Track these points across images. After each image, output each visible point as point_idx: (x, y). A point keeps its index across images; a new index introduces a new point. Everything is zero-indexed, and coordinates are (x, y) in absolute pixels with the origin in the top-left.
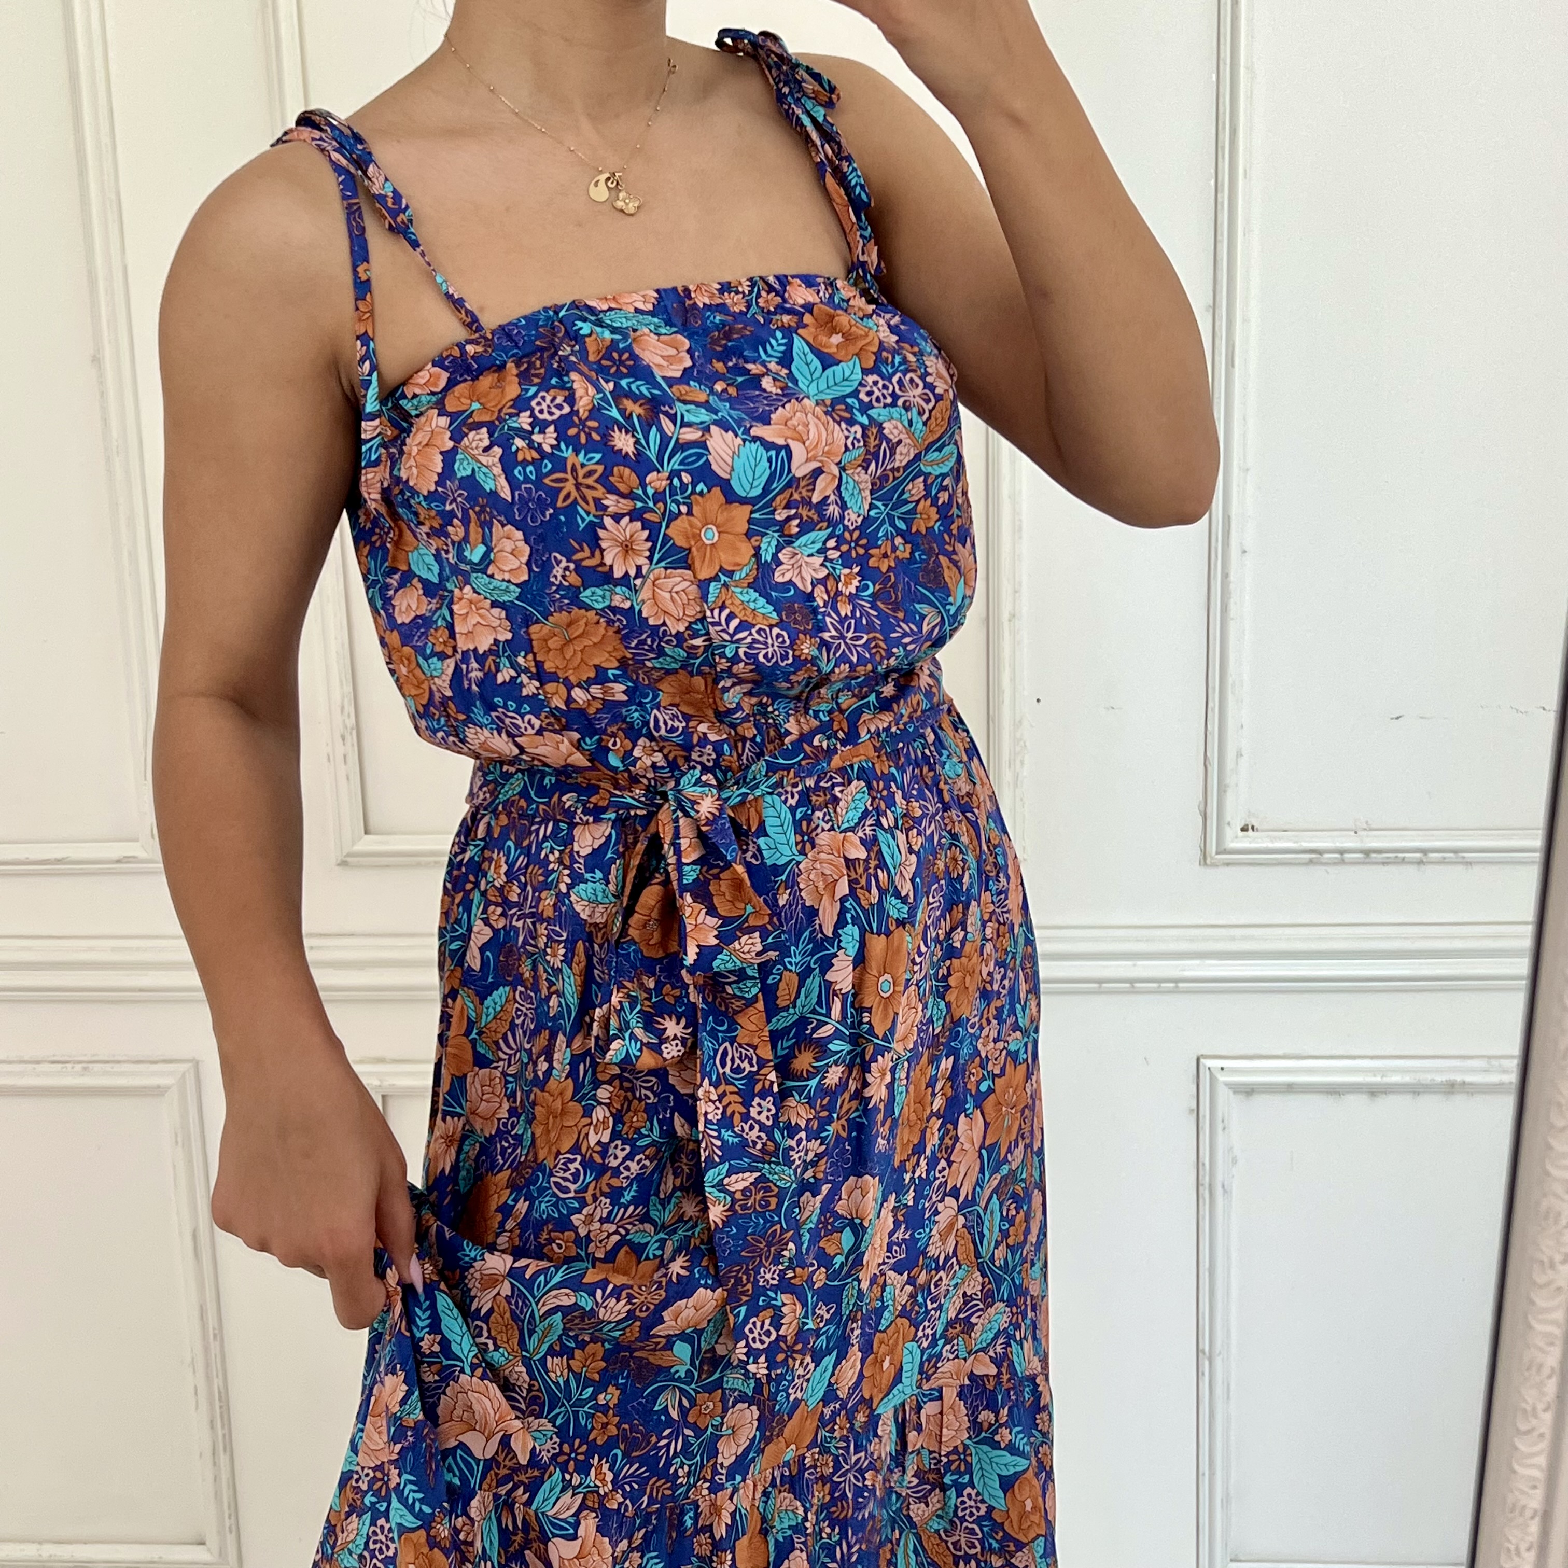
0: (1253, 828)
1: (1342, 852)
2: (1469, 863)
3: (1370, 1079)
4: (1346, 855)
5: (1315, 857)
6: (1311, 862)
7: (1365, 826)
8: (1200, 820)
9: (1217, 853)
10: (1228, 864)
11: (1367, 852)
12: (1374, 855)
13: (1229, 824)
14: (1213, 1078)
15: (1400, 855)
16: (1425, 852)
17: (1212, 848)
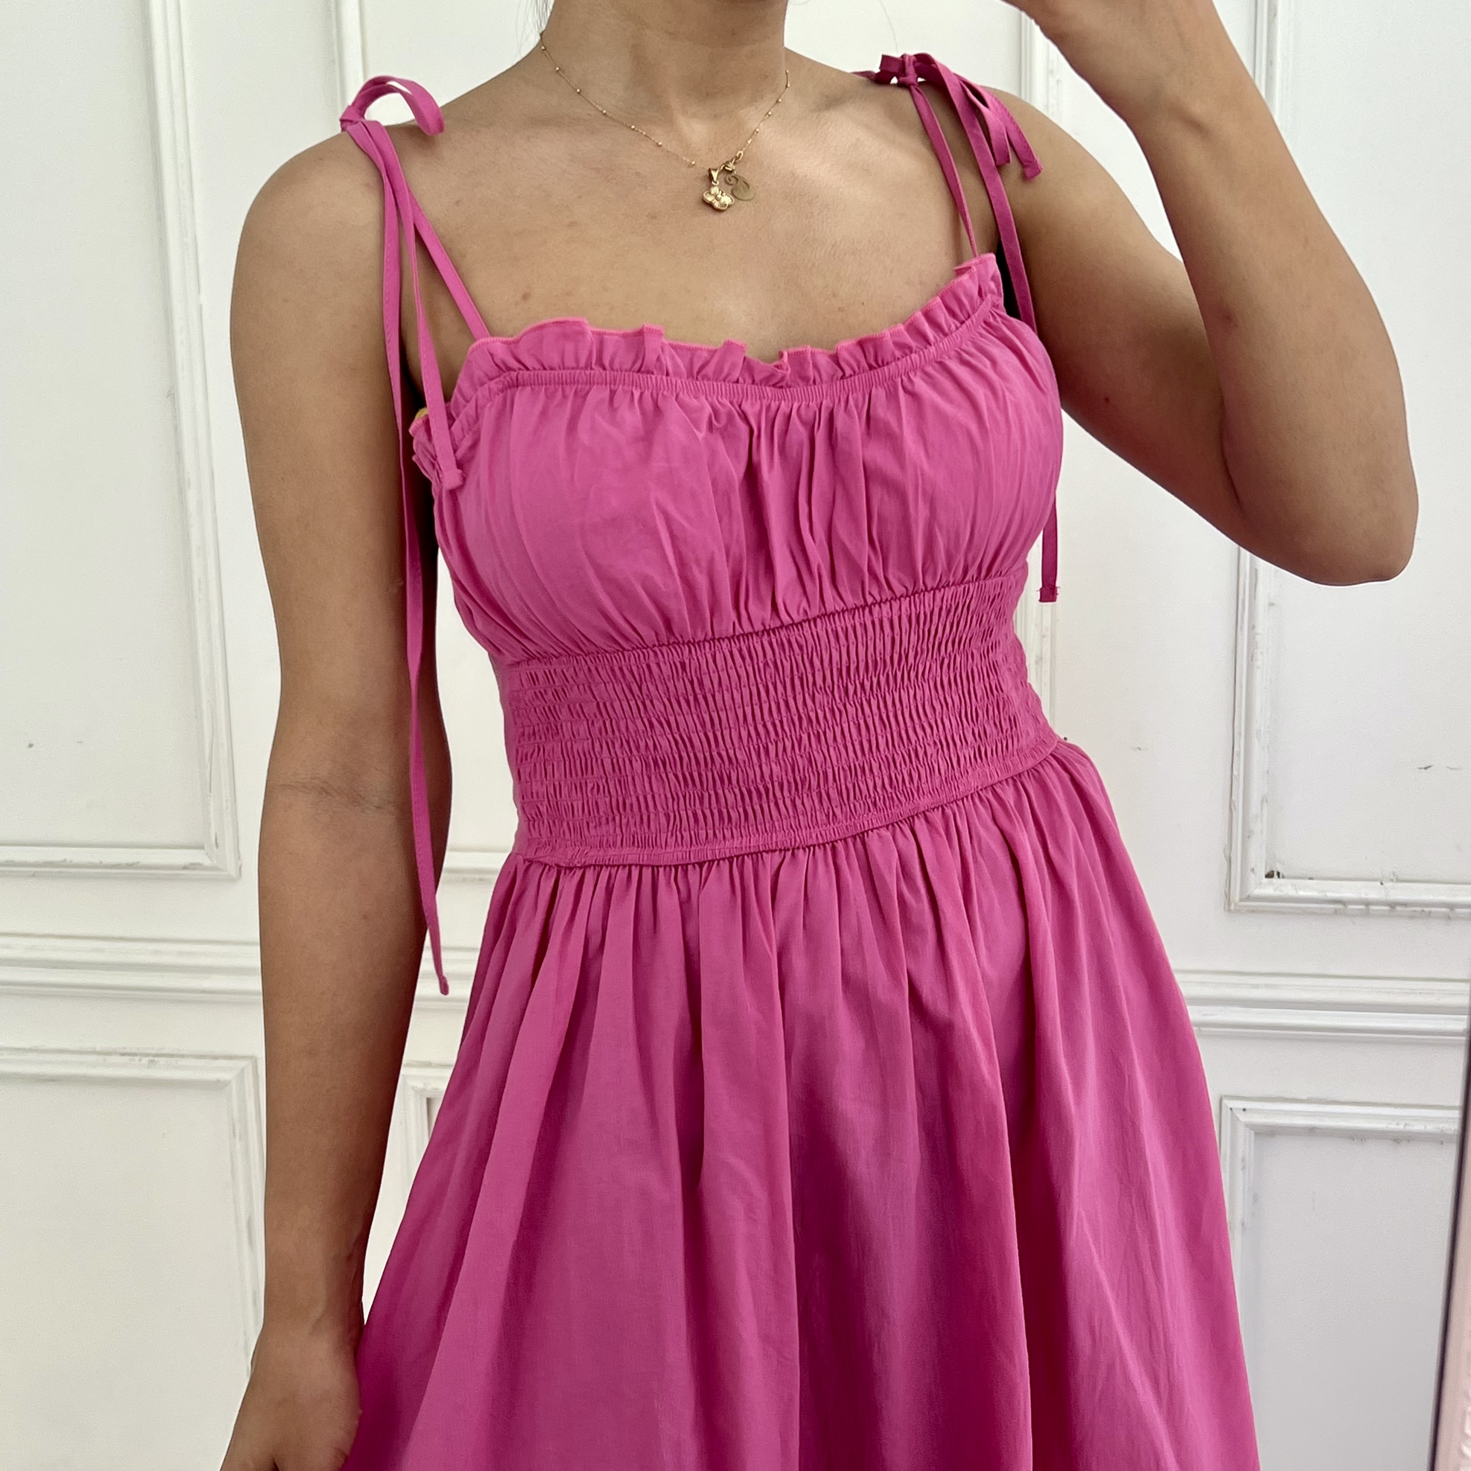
0: (1278, 874)
1: (1367, 903)
4: (1373, 907)
5: (1339, 907)
6: (1336, 912)
7: (1392, 877)
8: (1225, 864)
9: (1241, 900)
10: (1253, 911)
11: (1393, 905)
12: (1399, 908)
13: (1253, 870)
14: (1234, 1119)
15: (1426, 909)
17: (1236, 895)
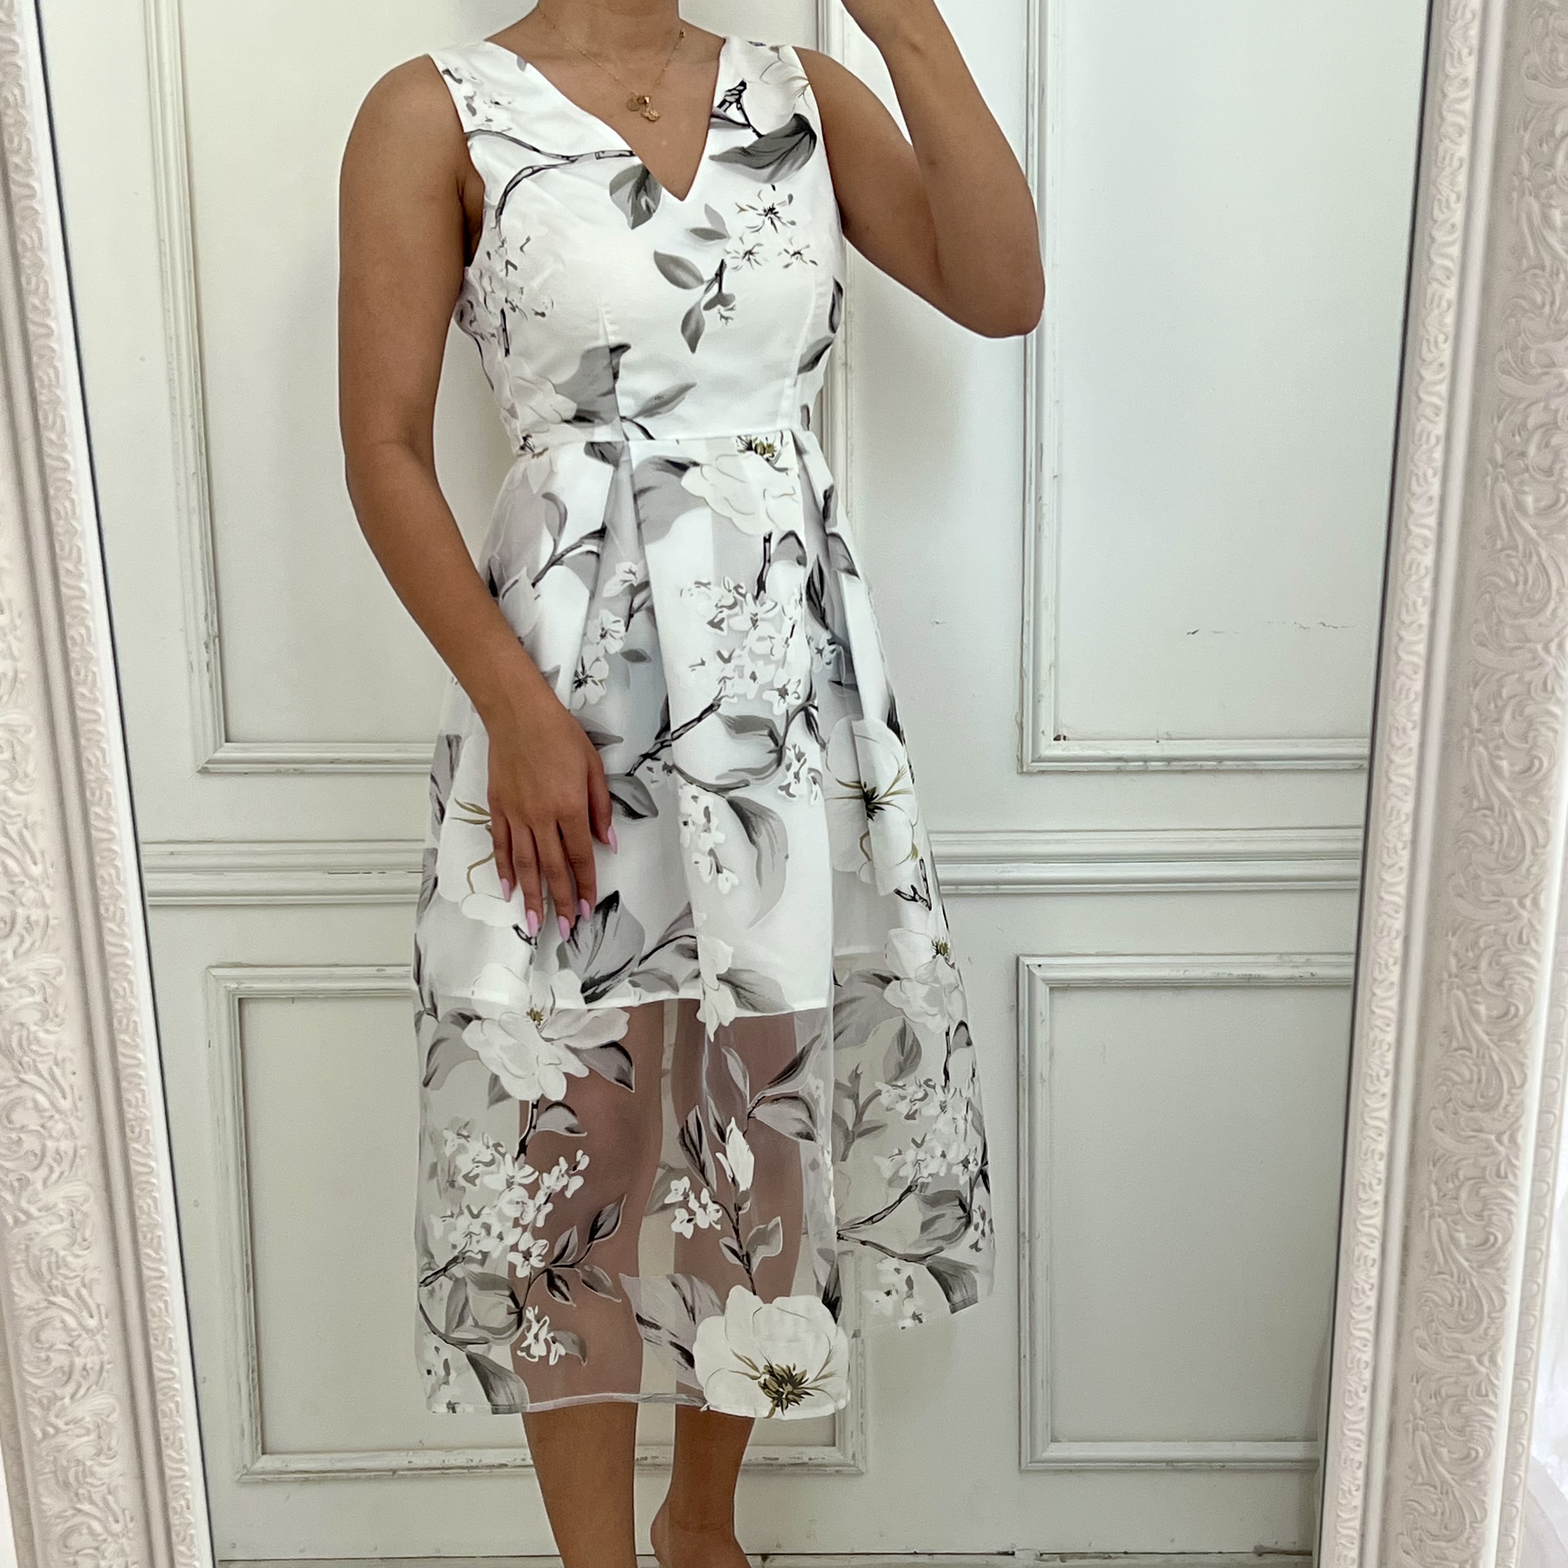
0: (1064, 737)
1: (1146, 760)
2: (1258, 771)
3: (1174, 974)
4: (1150, 764)
5: (1122, 765)
6: (1119, 768)
7: (1166, 736)
8: (1017, 730)
9: (1033, 761)
10: (1044, 772)
11: (1169, 760)
12: (1174, 764)
13: (1043, 732)
14: (1031, 975)
15: (1199, 763)
16: (1220, 760)
17: (1028, 756)
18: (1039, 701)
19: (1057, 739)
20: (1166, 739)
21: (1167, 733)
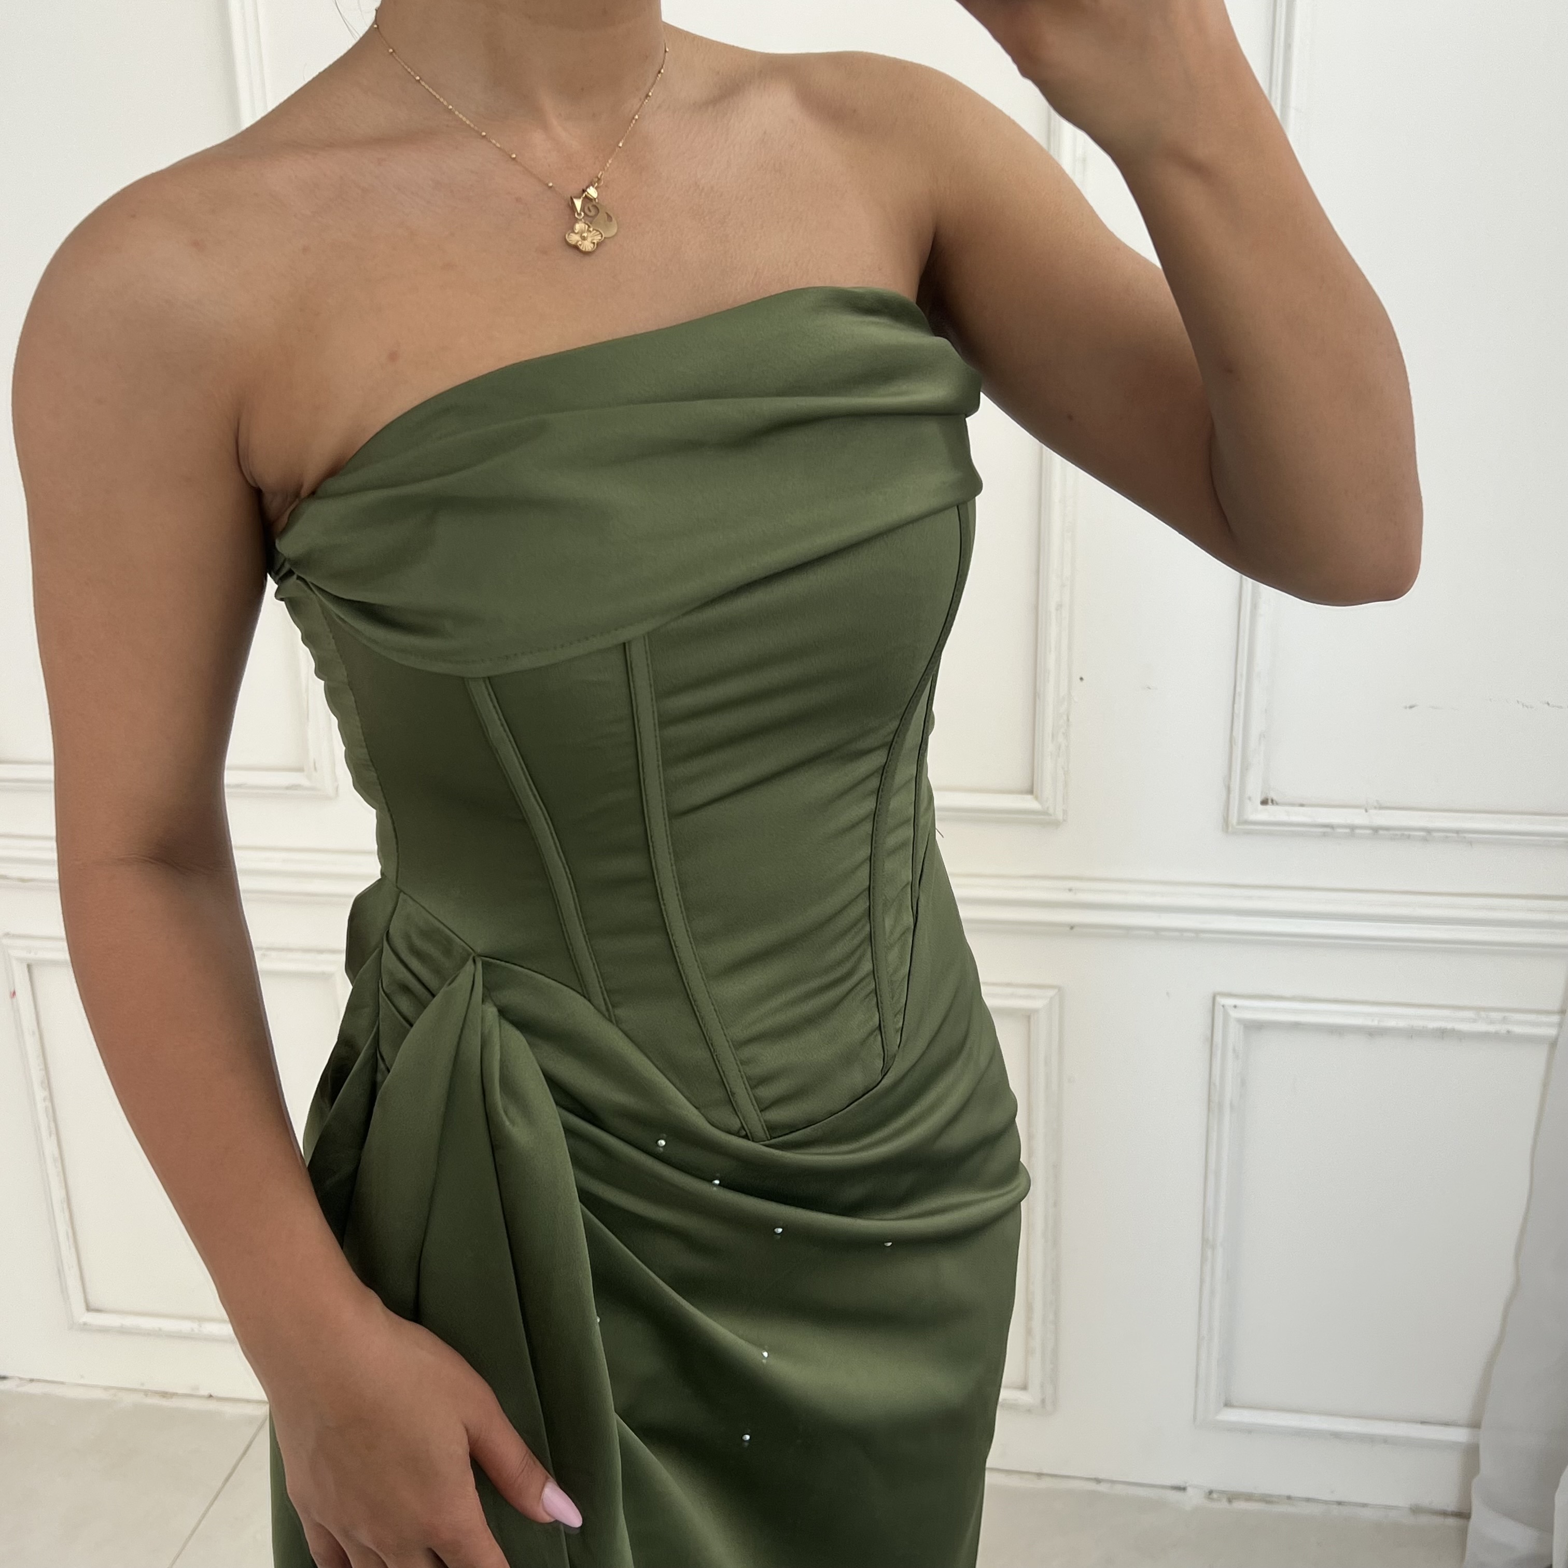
0: (1272, 801)
1: (1353, 828)
2: (1471, 843)
3: (1369, 1022)
4: (1357, 831)
5: (1328, 830)
6: (1324, 835)
7: (1375, 804)
8: (1225, 792)
9: (1238, 824)
10: (1249, 833)
11: (1376, 830)
12: (1381, 832)
13: (1250, 798)
14: (1226, 1015)
15: (1406, 833)
16: (1429, 831)
17: (1234, 820)
18: (1247, 769)
19: (1264, 802)
20: (1375, 808)
21: (1377, 801)
